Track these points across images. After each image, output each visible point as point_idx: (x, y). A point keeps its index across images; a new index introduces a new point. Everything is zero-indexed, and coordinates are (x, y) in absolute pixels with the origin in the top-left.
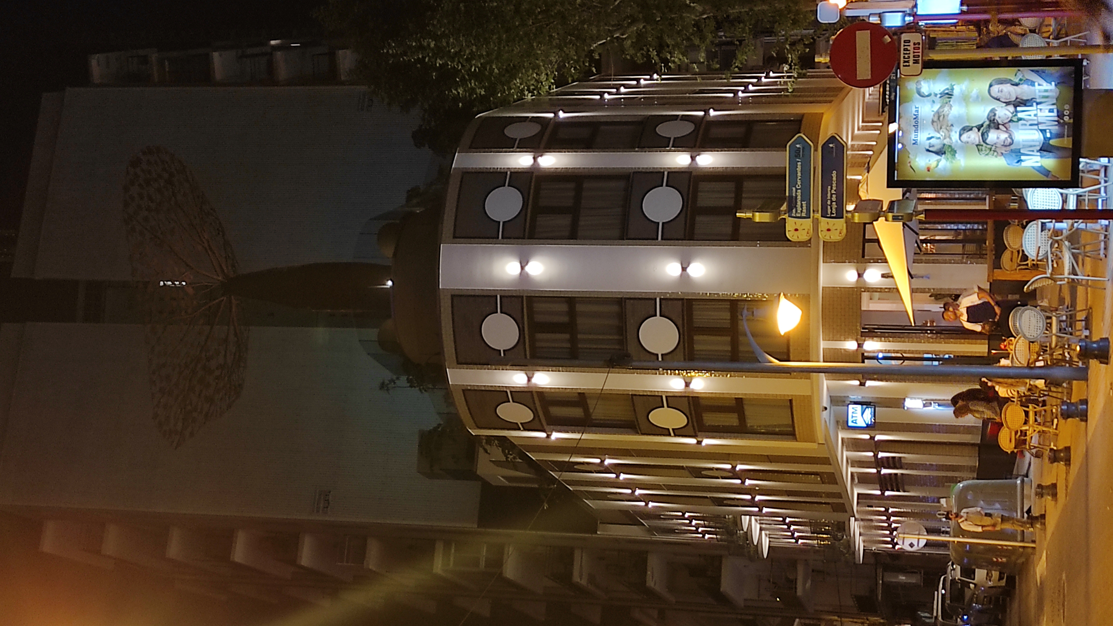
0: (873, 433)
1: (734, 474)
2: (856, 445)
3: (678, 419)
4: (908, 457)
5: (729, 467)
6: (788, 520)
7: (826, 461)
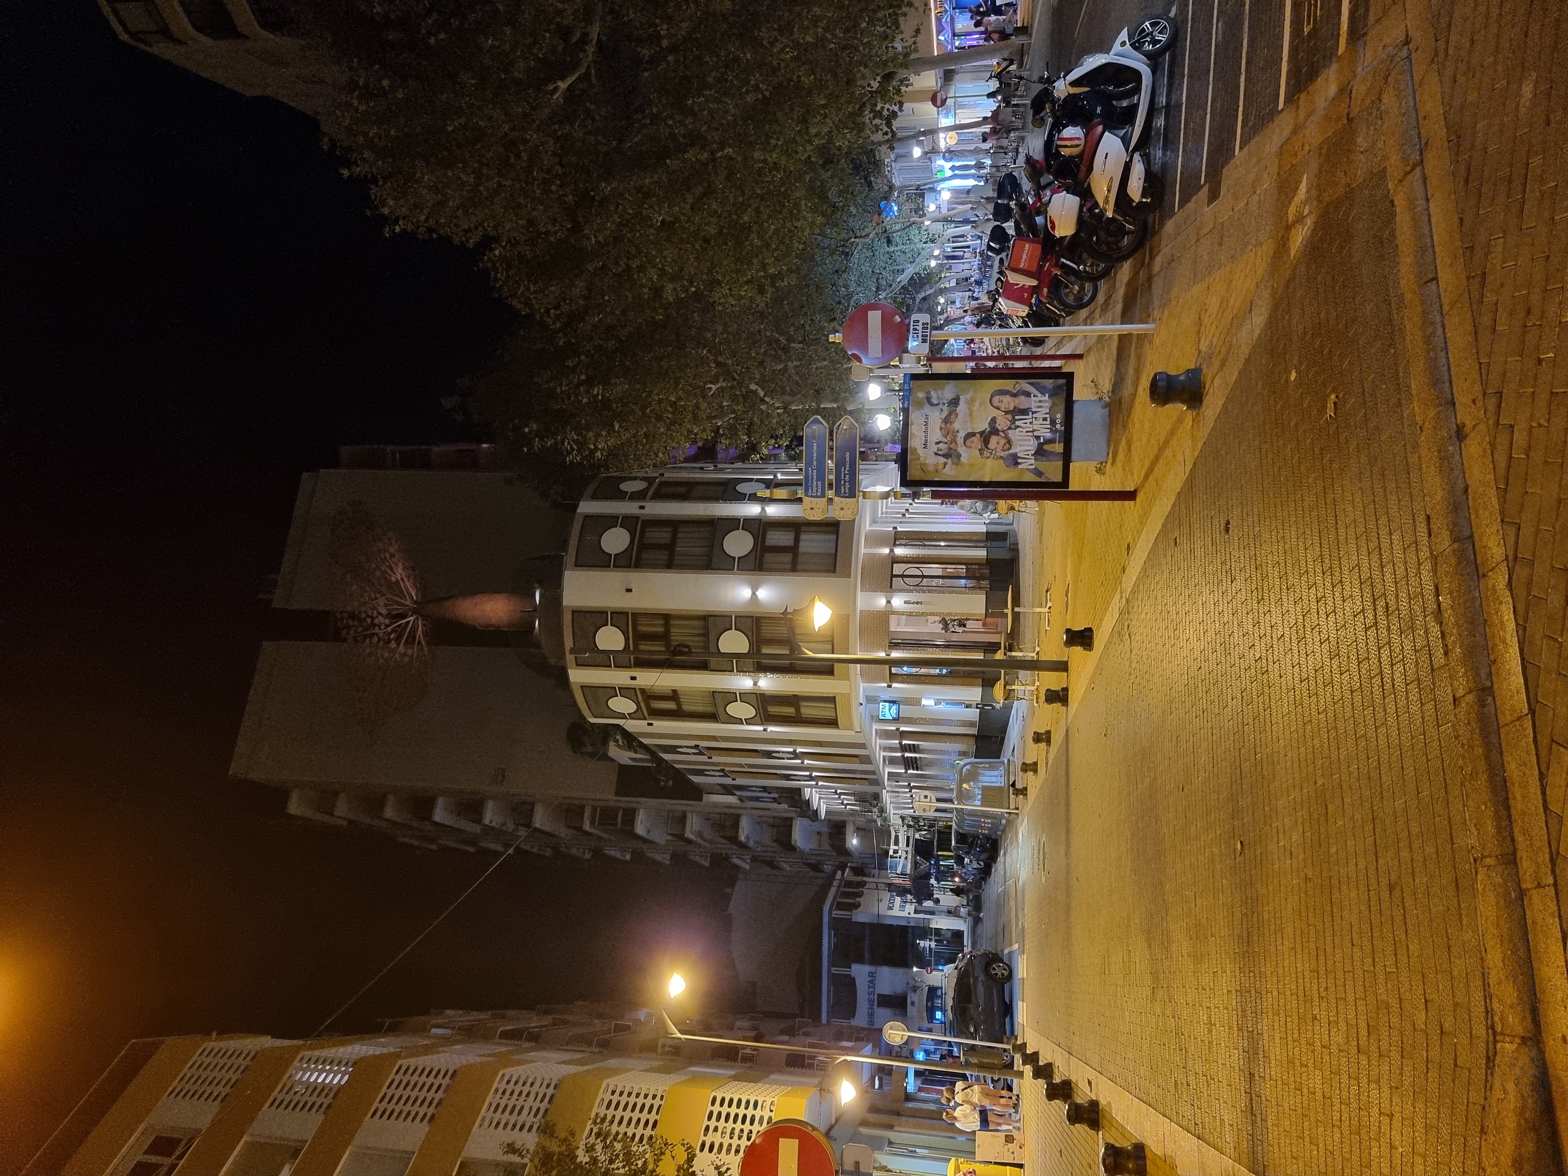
0: (898, 726)
1: (795, 755)
2: (887, 735)
3: (748, 711)
4: (923, 744)
5: (791, 750)
6: (839, 791)
7: (863, 746)
